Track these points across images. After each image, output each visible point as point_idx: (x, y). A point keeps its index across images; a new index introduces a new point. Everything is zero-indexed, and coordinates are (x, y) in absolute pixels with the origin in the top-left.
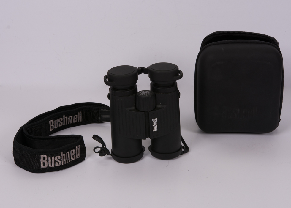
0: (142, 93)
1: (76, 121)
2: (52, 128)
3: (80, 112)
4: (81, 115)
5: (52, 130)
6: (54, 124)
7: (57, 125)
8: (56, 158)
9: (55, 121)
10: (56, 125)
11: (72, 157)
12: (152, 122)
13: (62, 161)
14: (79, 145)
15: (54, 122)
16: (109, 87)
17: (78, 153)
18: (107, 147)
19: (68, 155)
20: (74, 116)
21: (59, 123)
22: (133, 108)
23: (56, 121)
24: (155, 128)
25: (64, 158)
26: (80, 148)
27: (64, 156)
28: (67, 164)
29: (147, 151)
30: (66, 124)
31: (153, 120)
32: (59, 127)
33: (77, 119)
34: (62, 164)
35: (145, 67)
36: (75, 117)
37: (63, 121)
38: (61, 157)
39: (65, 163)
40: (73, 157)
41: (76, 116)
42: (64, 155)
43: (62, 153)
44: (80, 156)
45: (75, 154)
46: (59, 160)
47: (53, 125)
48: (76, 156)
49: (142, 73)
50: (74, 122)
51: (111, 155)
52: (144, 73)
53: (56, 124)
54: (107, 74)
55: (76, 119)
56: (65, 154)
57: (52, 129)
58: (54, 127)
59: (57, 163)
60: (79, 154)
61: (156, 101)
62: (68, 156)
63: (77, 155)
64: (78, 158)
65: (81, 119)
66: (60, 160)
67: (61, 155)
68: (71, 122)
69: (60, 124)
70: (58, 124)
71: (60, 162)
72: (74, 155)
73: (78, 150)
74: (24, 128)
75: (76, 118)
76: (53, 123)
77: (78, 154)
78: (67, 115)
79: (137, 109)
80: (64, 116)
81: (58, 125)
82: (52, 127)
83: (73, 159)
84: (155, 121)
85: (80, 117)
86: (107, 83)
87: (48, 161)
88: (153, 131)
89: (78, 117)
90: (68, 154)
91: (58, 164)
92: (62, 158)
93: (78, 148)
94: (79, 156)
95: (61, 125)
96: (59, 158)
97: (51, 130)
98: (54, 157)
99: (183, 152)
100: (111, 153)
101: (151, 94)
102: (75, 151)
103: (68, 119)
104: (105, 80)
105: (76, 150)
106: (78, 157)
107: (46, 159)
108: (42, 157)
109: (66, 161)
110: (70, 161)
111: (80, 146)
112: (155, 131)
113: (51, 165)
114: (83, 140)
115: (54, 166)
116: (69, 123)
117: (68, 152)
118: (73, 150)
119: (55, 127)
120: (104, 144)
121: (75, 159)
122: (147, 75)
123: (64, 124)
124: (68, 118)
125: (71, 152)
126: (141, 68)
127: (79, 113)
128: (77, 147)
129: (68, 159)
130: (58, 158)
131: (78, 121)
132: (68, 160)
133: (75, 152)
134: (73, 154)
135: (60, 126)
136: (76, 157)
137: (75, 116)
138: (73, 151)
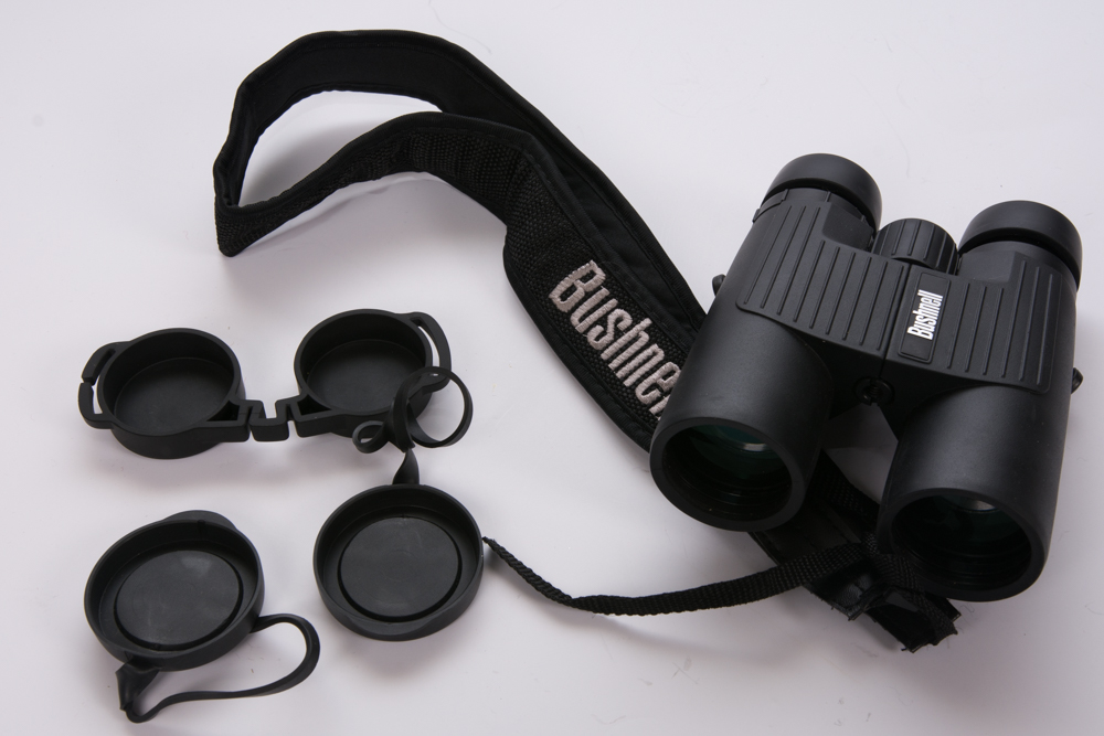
5: (559, 304)
7: (592, 318)
10: (588, 314)
15: (598, 289)
21: (603, 320)
24: (923, 327)
31: (923, 293)
37: (618, 334)
47: (581, 289)
53: (592, 310)
57: (563, 296)
58: (575, 306)
112: (920, 334)
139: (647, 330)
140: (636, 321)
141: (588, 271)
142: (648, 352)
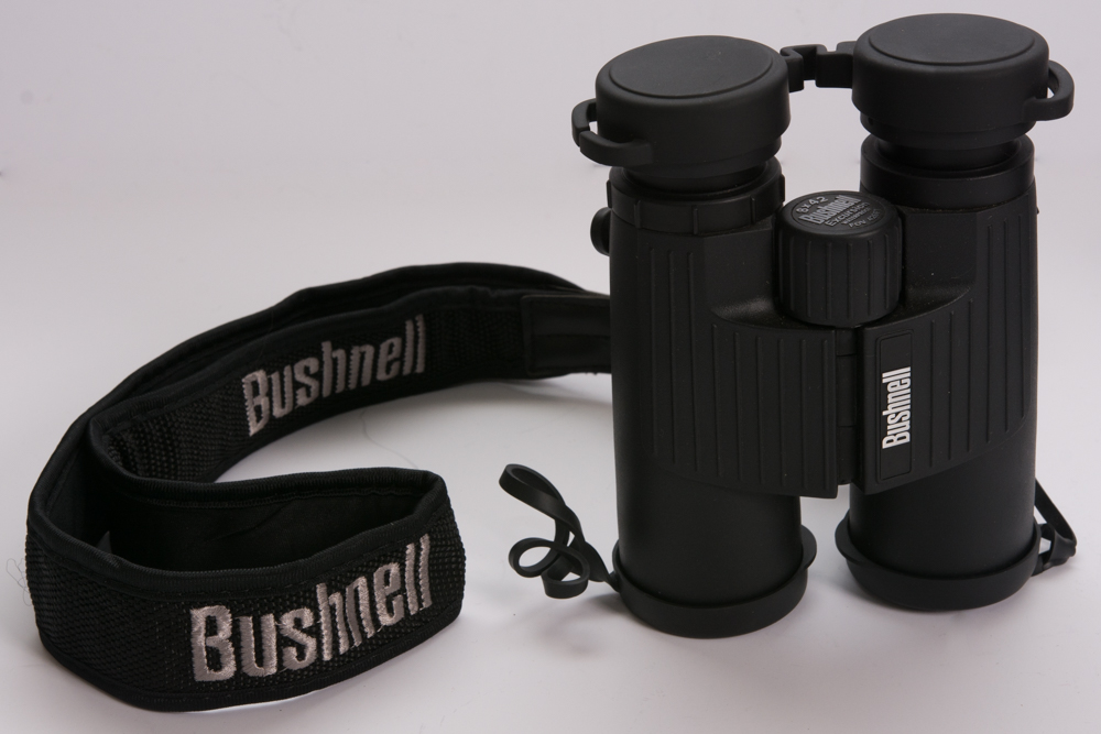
0: (814, 208)
1: (395, 367)
2: (259, 418)
3: (415, 323)
4: (421, 334)
5: (261, 425)
6: (269, 394)
7: (289, 395)
8: (288, 620)
9: (275, 377)
10: (283, 398)
11: (381, 606)
12: (882, 392)
13: (325, 640)
14: (426, 537)
15: (270, 382)
16: (604, 173)
17: (417, 578)
18: (589, 538)
19: (357, 598)
20: (384, 347)
21: (297, 385)
22: (760, 306)
23: (282, 377)
24: (898, 429)
25: (333, 616)
26: (431, 553)
27: (332, 609)
28: (352, 651)
29: (828, 561)
30: (340, 387)
31: (887, 377)
32: (302, 407)
33: (401, 359)
34: (327, 657)
35: (823, 47)
36: (390, 352)
37: (318, 376)
38: (317, 616)
39: (343, 648)
40: (390, 610)
41: (391, 346)
42: (336, 598)
43: (320, 590)
44: (433, 598)
45: (402, 591)
46: (304, 631)
47: (263, 401)
48: (405, 597)
49: (806, 83)
50: (382, 376)
51: (614, 581)
52: (819, 85)
53: (283, 392)
54: (591, 95)
55: (395, 360)
56: (343, 593)
57: (258, 421)
58: (271, 409)
59: (293, 651)
60: (425, 588)
61: (904, 262)
62: (357, 605)
63: (411, 593)
64: (418, 613)
65: (421, 360)
66: (314, 631)
67: (315, 600)
68: (366, 381)
69: (301, 392)
70: (295, 395)
71: (311, 643)
72: (395, 594)
73: (416, 566)
74: (92, 428)
75: (396, 352)
76: (262, 389)
77: (417, 586)
78: (344, 341)
79: (786, 312)
80: (326, 346)
81: (295, 400)
82: (258, 410)
83: (386, 620)
84: (897, 382)
85: (415, 347)
86: (591, 149)
87: (236, 638)
88: (885, 445)
89: (407, 349)
90: (356, 591)
91: (301, 656)
92: (322, 620)
93: (418, 549)
94: (426, 596)
95: (308, 395)
96: (308, 621)
97: (254, 429)
98: (271, 616)
99: (1046, 557)
100: (610, 568)
101: (875, 215)
102: (402, 571)
103: (348, 360)
104: (584, 133)
105: (409, 563)
106: (420, 602)
107: (225, 630)
108: (200, 615)
109: (349, 632)
110: (370, 632)
111: (431, 539)
112: (896, 443)
113: (260, 660)
114: (447, 501)
115: (273, 670)
116: (352, 386)
117: (361, 582)
118: (385, 567)
119: (278, 412)
120: (567, 521)
121: (402, 620)
122: (846, 94)
123: (326, 392)
124: (348, 354)
125: (378, 576)
126: (798, 49)
127: (409, 327)
128: (410, 548)
129: (359, 620)
130: (298, 623)
131: (407, 370)
132: (361, 628)
133: (403, 577)
134: (390, 589)
135: (302, 400)
136: (406, 602)
137: (389, 341)
138: (387, 574)
139: (334, 348)
140: (319, 355)
141: (250, 387)
142: (355, 358)
